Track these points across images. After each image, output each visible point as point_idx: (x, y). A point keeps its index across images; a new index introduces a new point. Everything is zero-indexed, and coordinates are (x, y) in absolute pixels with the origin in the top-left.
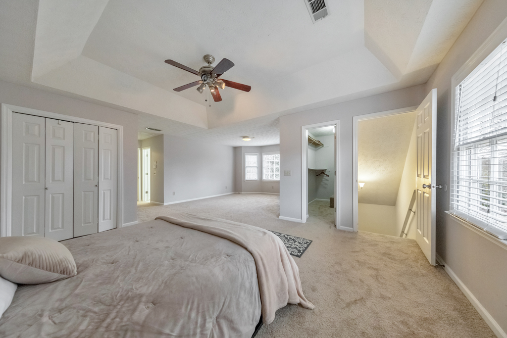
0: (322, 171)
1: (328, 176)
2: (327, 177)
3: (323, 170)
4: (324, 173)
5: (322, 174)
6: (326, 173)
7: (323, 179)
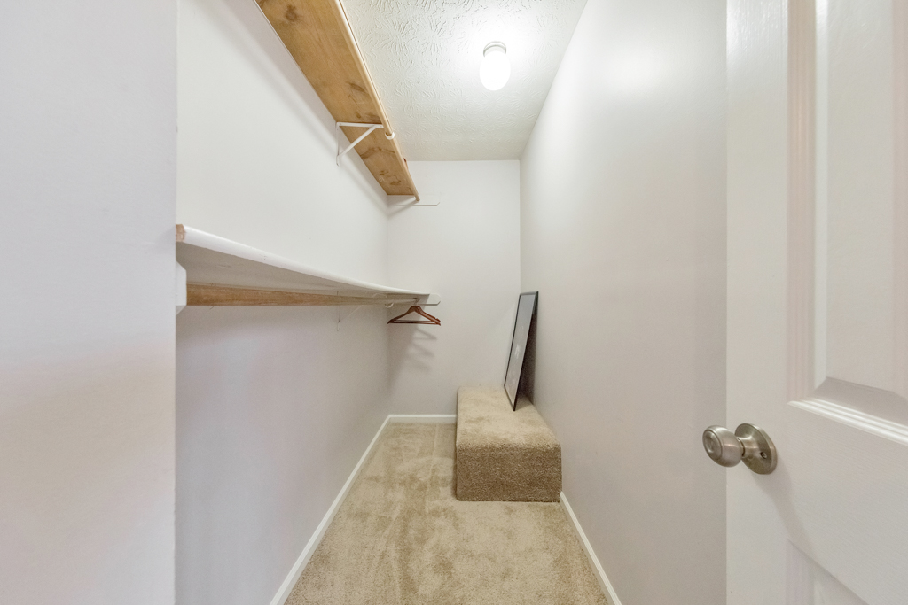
0: (412, 302)
1: (437, 322)
2: (431, 329)
3: (417, 297)
4: (416, 309)
5: (414, 316)
6: (427, 310)
7: (417, 335)
